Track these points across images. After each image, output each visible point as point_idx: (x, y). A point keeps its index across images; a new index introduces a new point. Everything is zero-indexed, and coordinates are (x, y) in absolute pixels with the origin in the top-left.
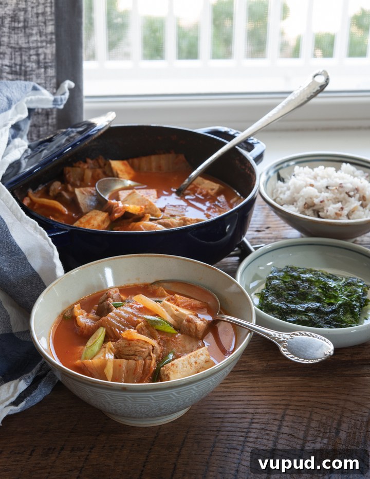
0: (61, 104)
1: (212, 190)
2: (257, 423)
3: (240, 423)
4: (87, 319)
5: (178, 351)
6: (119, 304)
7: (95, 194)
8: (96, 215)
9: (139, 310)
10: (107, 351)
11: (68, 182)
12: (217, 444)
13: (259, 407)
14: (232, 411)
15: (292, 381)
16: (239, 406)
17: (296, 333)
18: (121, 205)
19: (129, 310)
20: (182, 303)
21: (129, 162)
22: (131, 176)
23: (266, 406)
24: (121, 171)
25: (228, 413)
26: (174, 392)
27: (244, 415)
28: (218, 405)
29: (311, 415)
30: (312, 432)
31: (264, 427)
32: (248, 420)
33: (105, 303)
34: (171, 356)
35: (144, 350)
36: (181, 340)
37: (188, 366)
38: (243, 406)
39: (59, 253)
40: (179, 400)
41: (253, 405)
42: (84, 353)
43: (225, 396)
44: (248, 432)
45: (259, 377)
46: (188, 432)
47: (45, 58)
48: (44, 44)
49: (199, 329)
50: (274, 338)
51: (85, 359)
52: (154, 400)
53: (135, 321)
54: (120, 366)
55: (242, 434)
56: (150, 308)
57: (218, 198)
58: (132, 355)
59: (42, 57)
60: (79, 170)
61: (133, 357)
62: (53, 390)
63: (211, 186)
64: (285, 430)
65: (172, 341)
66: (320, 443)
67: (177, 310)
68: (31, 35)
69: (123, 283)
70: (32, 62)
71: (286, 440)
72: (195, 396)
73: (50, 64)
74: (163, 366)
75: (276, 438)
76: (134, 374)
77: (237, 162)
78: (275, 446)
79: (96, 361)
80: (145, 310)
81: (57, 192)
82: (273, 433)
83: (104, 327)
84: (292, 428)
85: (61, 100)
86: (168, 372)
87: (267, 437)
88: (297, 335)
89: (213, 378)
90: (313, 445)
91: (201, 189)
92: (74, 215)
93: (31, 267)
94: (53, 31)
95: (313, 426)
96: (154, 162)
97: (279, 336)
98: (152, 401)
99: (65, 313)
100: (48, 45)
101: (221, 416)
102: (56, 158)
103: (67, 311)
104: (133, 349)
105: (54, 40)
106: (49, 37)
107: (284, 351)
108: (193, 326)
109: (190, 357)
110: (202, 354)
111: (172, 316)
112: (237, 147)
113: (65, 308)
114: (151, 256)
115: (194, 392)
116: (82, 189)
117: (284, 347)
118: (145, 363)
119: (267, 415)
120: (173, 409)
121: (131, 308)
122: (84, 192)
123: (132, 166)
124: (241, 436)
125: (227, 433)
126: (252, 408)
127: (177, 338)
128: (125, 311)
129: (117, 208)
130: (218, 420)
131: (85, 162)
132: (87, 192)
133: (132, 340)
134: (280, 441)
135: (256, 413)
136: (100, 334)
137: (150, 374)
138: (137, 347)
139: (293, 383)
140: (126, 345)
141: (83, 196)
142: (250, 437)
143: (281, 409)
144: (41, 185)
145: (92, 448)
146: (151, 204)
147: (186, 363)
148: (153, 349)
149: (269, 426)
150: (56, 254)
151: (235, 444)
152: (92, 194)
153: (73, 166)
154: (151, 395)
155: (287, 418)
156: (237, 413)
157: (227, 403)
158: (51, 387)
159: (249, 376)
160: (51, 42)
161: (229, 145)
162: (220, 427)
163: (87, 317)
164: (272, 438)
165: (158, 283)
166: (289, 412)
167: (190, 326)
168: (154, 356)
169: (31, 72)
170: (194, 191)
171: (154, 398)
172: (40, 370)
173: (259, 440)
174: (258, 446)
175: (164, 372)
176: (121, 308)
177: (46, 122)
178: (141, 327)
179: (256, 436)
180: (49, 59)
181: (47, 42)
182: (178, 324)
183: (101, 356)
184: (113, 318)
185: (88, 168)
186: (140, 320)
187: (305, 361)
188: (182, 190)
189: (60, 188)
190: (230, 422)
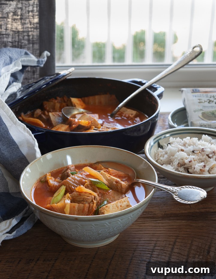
0: (42, 64)
1: (132, 114)
2: (159, 246)
3: (148, 246)
4: (54, 181)
5: (110, 200)
6: (74, 173)
7: (61, 116)
8: (62, 127)
9: (86, 176)
10: (66, 199)
11: (45, 110)
12: (134, 258)
13: (160, 237)
14: (143, 239)
15: (180, 223)
16: (148, 237)
17: (183, 187)
18: (76, 120)
19: (80, 176)
20: (113, 173)
21: (82, 100)
22: (83, 107)
23: (164, 237)
24: (77, 104)
25: (140, 241)
26: (107, 222)
27: (150, 242)
28: (135, 236)
29: (192, 242)
30: (192, 252)
31: (163, 249)
32: (153, 245)
33: (65, 172)
34: (106, 202)
35: (89, 198)
36: (112, 194)
37: (116, 208)
38: (150, 237)
39: (38, 144)
40: (110, 228)
41: (156, 236)
42: (52, 201)
43: (139, 231)
44: (153, 252)
45: (160, 220)
46: (115, 251)
47: (33, 38)
48: (32, 30)
49: (123, 187)
50: (169, 190)
51: (53, 203)
52: (95, 227)
53: (84, 182)
54: (74, 207)
55: (149, 253)
56: (93, 175)
57: (136, 119)
58: (82, 201)
59: (31, 37)
60: (52, 103)
61: (82, 202)
62: (33, 226)
63: (131, 113)
64: (176, 250)
65: (106, 194)
66: (198, 258)
67: (109, 177)
68: (25, 23)
69: (77, 163)
70: (25, 40)
71: (177, 256)
72: (120, 226)
73: (36, 42)
74: (100, 208)
75: (170, 255)
76: (83, 212)
77: (147, 98)
78: (170, 259)
79: (60, 205)
80: (90, 176)
81: (39, 115)
82: (168, 252)
83: (64, 185)
84: (180, 249)
85: (42, 61)
86: (103, 211)
87: (165, 254)
88: (184, 188)
89: (131, 214)
90: (193, 259)
91: (125, 114)
92: (48, 127)
93: (22, 153)
94: (38, 22)
95: (193, 249)
96: (97, 99)
97: (173, 189)
98: (94, 228)
99: (41, 179)
100: (35, 30)
101: (137, 242)
102: (38, 90)
103: (43, 178)
104: (82, 197)
105: (38, 27)
106: (35, 25)
107: (176, 197)
108: (119, 185)
109: (117, 202)
110: (125, 201)
111: (106, 180)
112: (147, 89)
113: (41, 176)
114: (94, 147)
115: (120, 223)
116: (53, 113)
117: (176, 195)
118: (90, 206)
119: (165, 242)
120: (106, 234)
121: (82, 175)
122: (55, 115)
123: (84, 102)
124: (149, 254)
125: (140, 252)
126: (156, 238)
127: (110, 192)
128: (78, 176)
129: (74, 122)
130: (135, 244)
131: (56, 99)
132: (56, 115)
133: (82, 192)
134: (173, 257)
135: (158, 241)
136: (62, 189)
137: (93, 212)
138: (85, 196)
139: (180, 224)
140: (78, 195)
141: (54, 117)
142: (154, 254)
143: (173, 238)
144: (29, 111)
145: (56, 260)
146: (95, 120)
147: (115, 206)
148: (95, 198)
149: (166, 248)
150: (37, 144)
151: (144, 258)
152: (60, 116)
153: (48, 101)
154: (93, 223)
155: (177, 244)
156: (146, 241)
157: (140, 235)
158: (32, 225)
159: (154, 220)
160: (36, 28)
161: (142, 88)
162: (136, 249)
163: (55, 181)
164: (168, 255)
165: (98, 163)
166: (178, 240)
167: (118, 185)
168: (95, 202)
169: (24, 46)
170: (121, 115)
171: (94, 226)
172: (25, 214)
173: (160, 256)
174: (159, 260)
175: (101, 211)
176: (76, 175)
177: (33, 76)
178: (87, 185)
179: (158, 254)
180: (35, 38)
181: (34, 28)
182: (110, 185)
183: (62, 202)
184: (70, 180)
185: (57, 102)
186: (87, 181)
187: (189, 202)
188: (114, 114)
189: (40, 113)
190: (141, 246)
